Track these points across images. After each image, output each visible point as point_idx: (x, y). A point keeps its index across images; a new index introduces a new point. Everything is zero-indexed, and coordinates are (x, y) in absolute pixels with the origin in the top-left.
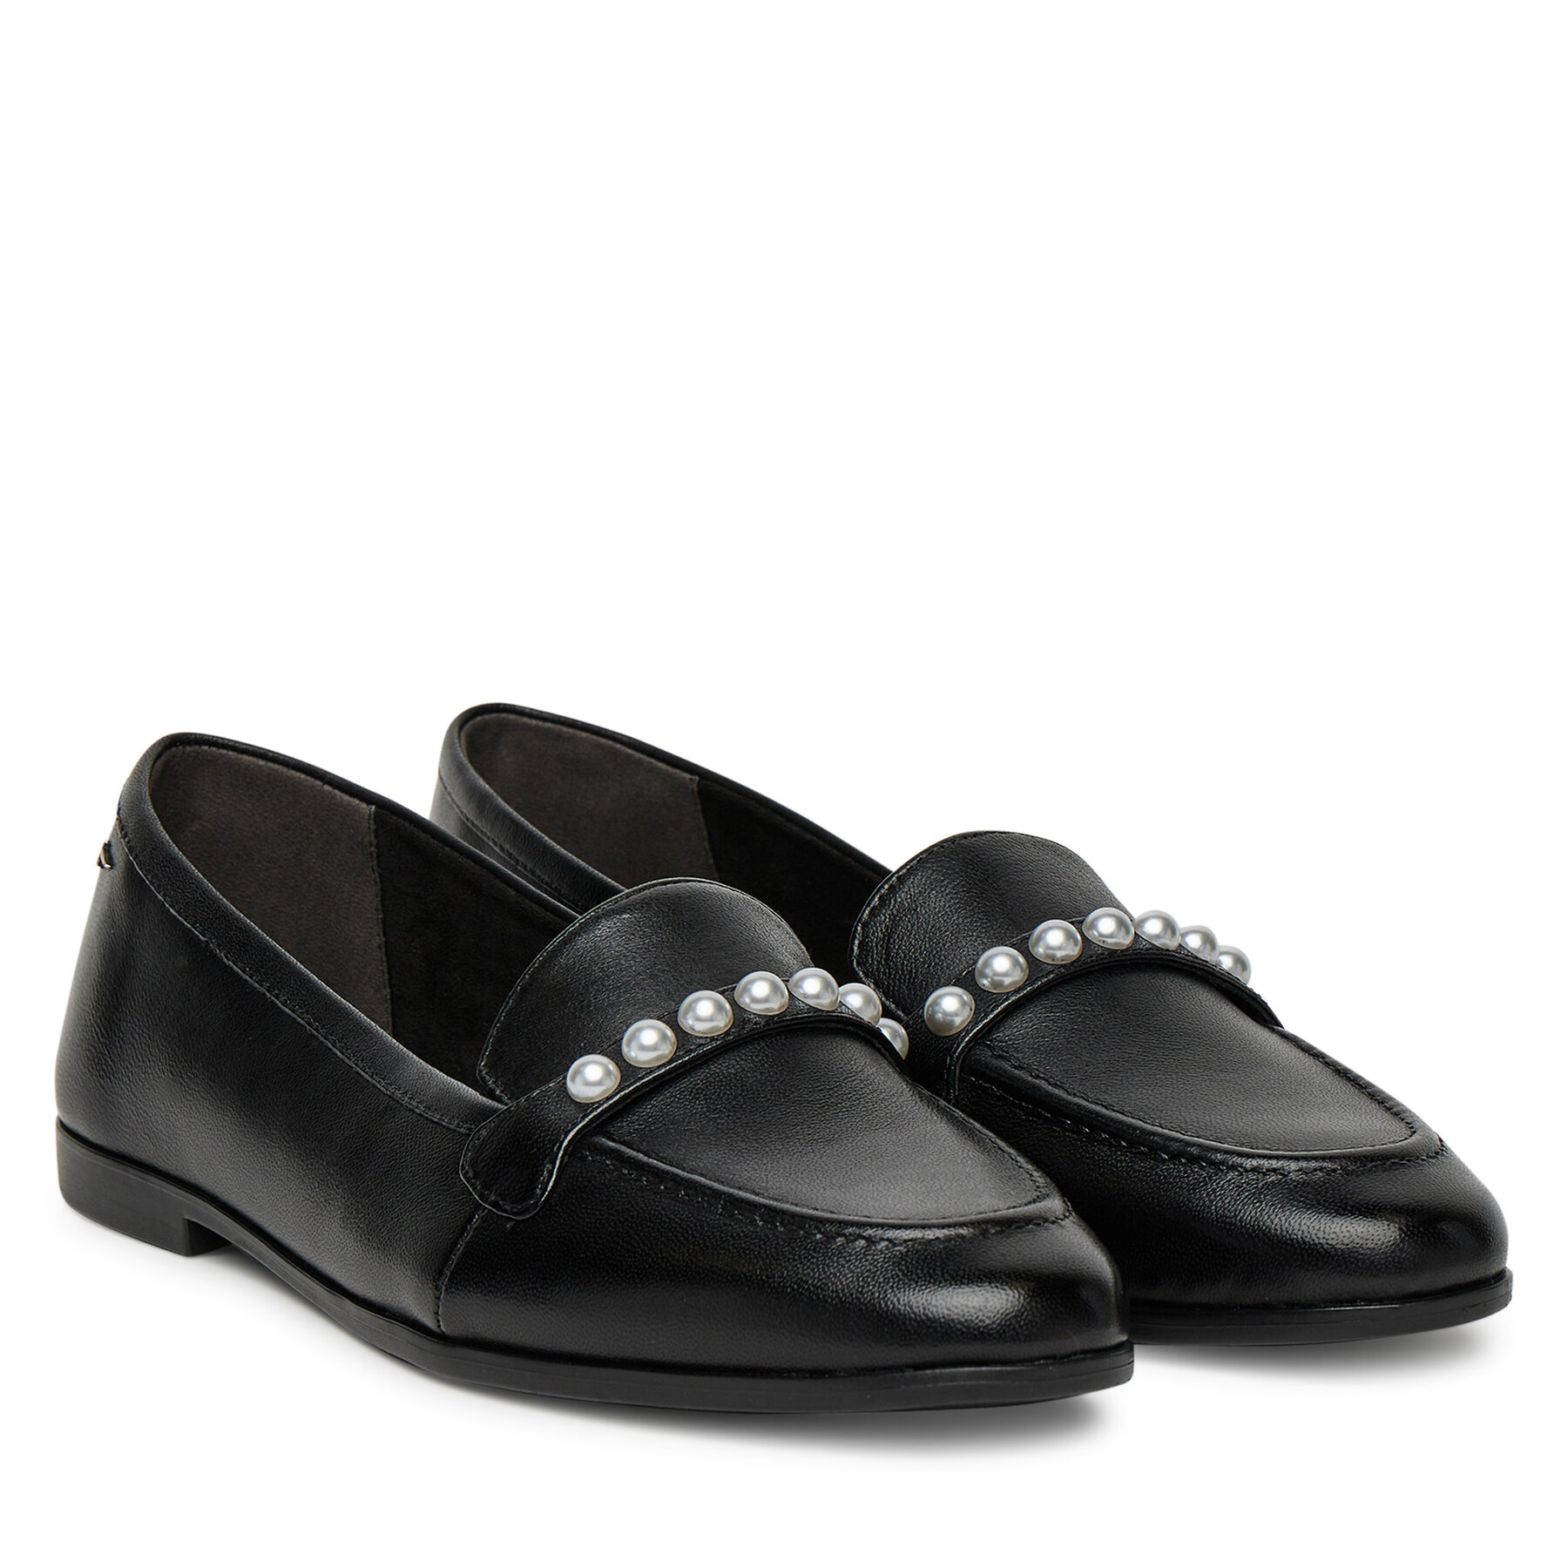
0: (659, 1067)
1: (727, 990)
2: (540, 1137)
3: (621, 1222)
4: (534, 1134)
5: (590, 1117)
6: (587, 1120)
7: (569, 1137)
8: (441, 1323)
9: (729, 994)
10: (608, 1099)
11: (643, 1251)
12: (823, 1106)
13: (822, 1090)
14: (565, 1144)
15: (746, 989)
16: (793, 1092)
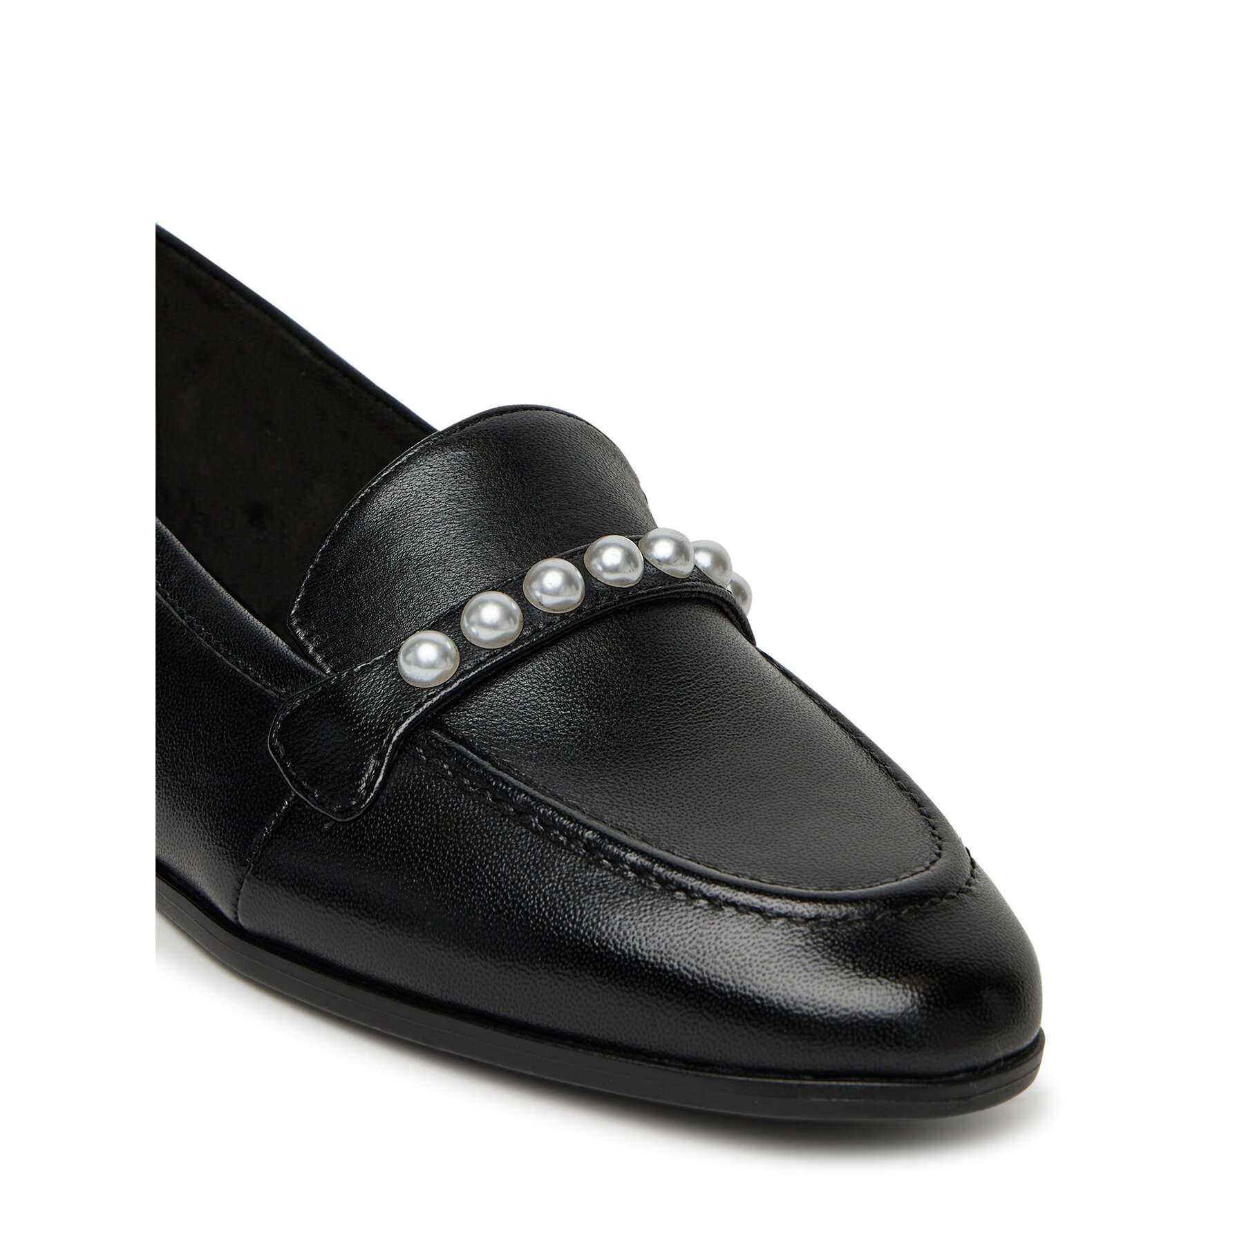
0: (503, 649)
1: (575, 554)
2: (366, 725)
3: (461, 847)
4: (359, 720)
5: (425, 707)
6: (421, 710)
7: (400, 730)
8: (239, 915)
9: (578, 559)
10: (445, 685)
11: (490, 888)
12: (685, 705)
13: (682, 682)
14: (395, 738)
15: (597, 554)
16: (651, 685)
